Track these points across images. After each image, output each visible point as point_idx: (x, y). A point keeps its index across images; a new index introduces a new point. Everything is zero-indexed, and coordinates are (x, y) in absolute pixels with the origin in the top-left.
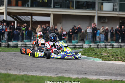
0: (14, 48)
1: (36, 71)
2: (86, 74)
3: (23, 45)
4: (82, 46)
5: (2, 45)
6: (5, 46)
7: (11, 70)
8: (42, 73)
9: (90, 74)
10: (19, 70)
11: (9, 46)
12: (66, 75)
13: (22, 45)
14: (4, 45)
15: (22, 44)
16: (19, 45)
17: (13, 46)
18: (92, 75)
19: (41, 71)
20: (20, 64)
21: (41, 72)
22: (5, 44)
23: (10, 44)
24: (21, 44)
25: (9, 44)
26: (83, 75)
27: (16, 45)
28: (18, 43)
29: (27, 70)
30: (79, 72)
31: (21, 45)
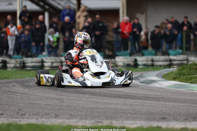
0: (35, 70)
1: (57, 116)
2: (164, 118)
3: (55, 64)
4: (186, 62)
5: (8, 65)
6: (15, 67)
7: (3, 116)
8: (67, 121)
9: (174, 119)
10: (22, 115)
11: (23, 66)
12: (120, 122)
13: (52, 63)
14: (12, 65)
15: (52, 61)
16: (46, 64)
17: (33, 67)
18: (178, 120)
19: (68, 116)
20: (29, 103)
21: (68, 119)
22: (15, 62)
23: (26, 61)
24: (50, 61)
25: (24, 63)
26: (158, 121)
27: (40, 64)
28: (45, 59)
29: (38, 114)
30: (150, 116)
31: (50, 64)
